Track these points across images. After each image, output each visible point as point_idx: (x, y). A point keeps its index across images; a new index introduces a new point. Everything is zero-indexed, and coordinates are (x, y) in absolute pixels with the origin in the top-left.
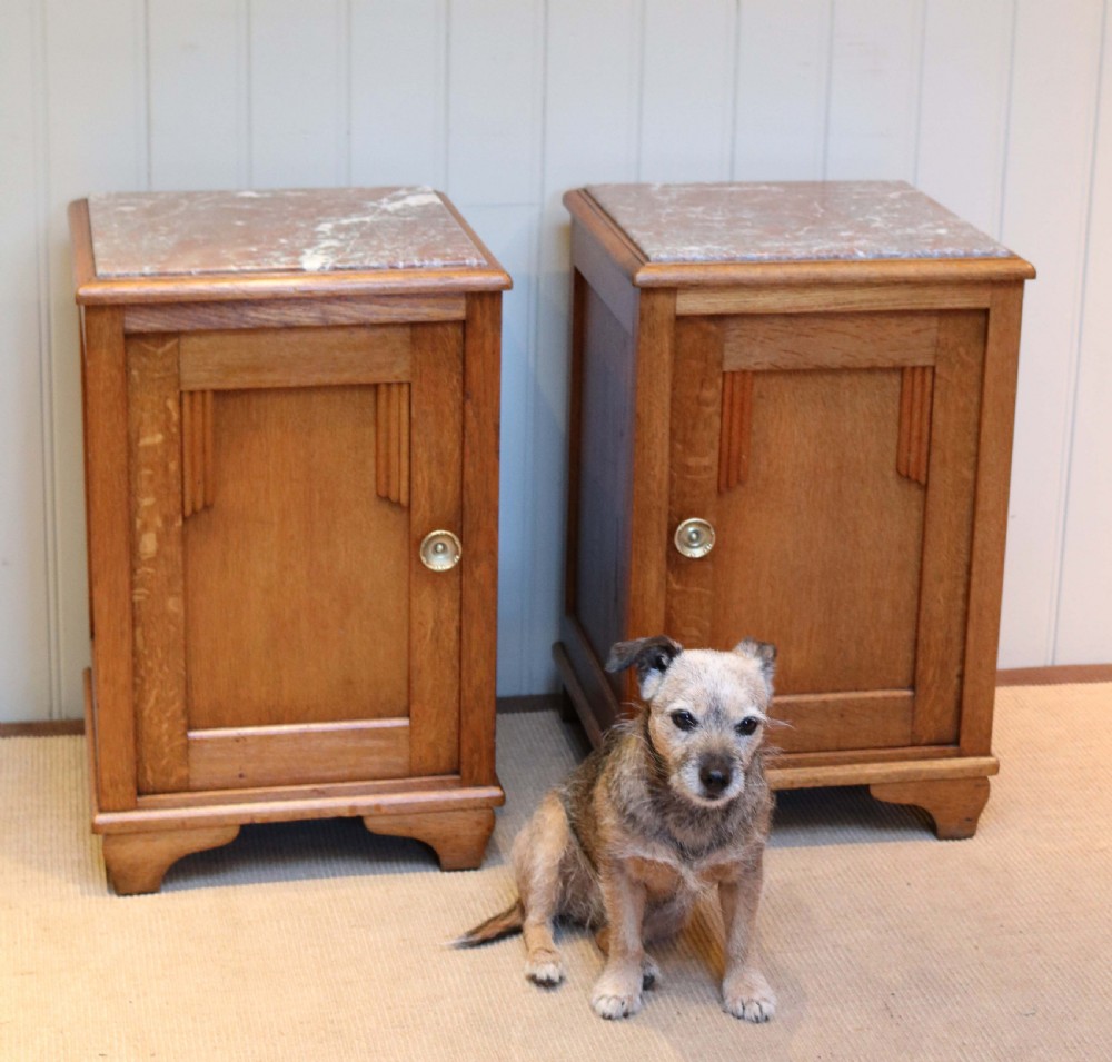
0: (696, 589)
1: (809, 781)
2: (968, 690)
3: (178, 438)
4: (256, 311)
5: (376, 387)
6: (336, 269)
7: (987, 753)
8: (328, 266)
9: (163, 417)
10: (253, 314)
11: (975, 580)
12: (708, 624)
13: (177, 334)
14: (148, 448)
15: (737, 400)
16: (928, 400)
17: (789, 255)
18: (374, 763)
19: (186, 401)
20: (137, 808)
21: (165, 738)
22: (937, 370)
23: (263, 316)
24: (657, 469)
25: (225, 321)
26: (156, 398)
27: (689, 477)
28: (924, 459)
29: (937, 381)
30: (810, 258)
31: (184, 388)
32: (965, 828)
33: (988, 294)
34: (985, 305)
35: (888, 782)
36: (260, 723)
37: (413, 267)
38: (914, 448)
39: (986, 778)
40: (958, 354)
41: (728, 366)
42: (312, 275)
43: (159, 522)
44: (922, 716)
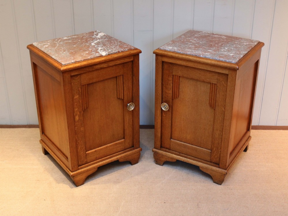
5: (116, 77)
16: (215, 91)
22: (218, 85)
28: (214, 104)
29: (217, 88)
32: (219, 182)
35: (203, 168)
44: (212, 157)
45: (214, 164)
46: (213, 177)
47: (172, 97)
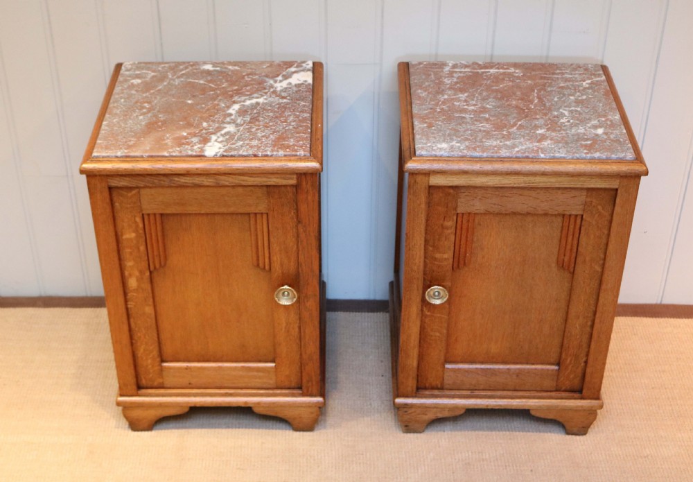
0: (439, 315)
2: (588, 370)
3: (143, 235)
4: (178, 177)
5: (249, 214)
6: (223, 156)
7: (598, 398)
8: (219, 155)
9: (134, 225)
10: (176, 179)
11: (597, 321)
12: (445, 331)
13: (138, 187)
14: (128, 240)
15: (465, 227)
16: (577, 231)
17: (498, 155)
18: (258, 382)
19: (146, 217)
20: (138, 395)
21: (150, 366)
22: (584, 217)
23: (183, 181)
24: (417, 261)
25: (162, 182)
26: (130, 217)
27: (436, 263)
28: (573, 260)
29: (584, 222)
30: (511, 158)
31: (144, 212)
32: (582, 430)
33: (618, 181)
34: (616, 187)
35: (539, 409)
36: (199, 361)
37: (267, 156)
38: (568, 254)
39: (596, 411)
40: (598, 209)
41: (460, 210)
42: (211, 160)
43: (137, 273)
44: (562, 379)
46: (565, 424)
47: (451, 266)
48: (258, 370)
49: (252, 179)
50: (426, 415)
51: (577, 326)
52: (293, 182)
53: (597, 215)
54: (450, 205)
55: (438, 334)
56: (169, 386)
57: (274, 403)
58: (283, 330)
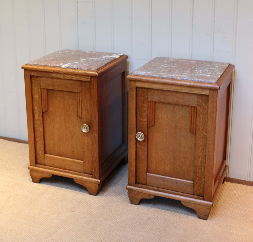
1: (167, 196)
2: (205, 185)
3: (41, 97)
4: (52, 74)
5: (75, 93)
8: (66, 67)
9: (38, 92)
10: (51, 75)
11: (207, 160)
12: (146, 156)
13: (40, 77)
14: (36, 98)
15: (151, 108)
16: (195, 114)
17: (162, 76)
18: (77, 169)
19: (42, 90)
20: (36, 166)
21: (41, 154)
22: (197, 108)
23: (53, 75)
24: (133, 120)
25: (47, 75)
26: (37, 89)
27: (141, 123)
28: (195, 128)
29: (197, 111)
30: (167, 78)
31: (41, 87)
32: (205, 217)
33: (208, 91)
34: (208, 94)
35: (185, 201)
36: (58, 156)
37: (81, 69)
38: (192, 125)
40: (203, 105)
41: (149, 99)
42: (63, 68)
43: (38, 112)
44: (195, 188)
45: (198, 197)
46: (197, 212)
47: (147, 125)
48: (78, 163)
49: (75, 77)
50: (139, 196)
51: (199, 161)
52: (89, 80)
53: (202, 108)
54: (145, 97)
55: (143, 157)
56: (46, 164)
57: (81, 179)
58: (86, 146)
